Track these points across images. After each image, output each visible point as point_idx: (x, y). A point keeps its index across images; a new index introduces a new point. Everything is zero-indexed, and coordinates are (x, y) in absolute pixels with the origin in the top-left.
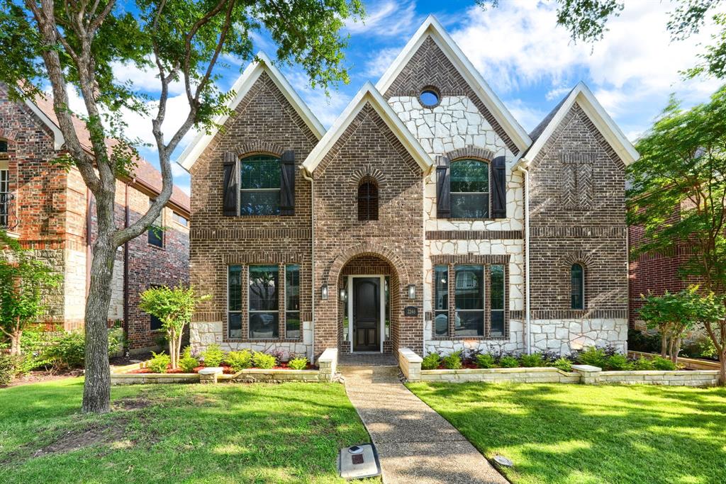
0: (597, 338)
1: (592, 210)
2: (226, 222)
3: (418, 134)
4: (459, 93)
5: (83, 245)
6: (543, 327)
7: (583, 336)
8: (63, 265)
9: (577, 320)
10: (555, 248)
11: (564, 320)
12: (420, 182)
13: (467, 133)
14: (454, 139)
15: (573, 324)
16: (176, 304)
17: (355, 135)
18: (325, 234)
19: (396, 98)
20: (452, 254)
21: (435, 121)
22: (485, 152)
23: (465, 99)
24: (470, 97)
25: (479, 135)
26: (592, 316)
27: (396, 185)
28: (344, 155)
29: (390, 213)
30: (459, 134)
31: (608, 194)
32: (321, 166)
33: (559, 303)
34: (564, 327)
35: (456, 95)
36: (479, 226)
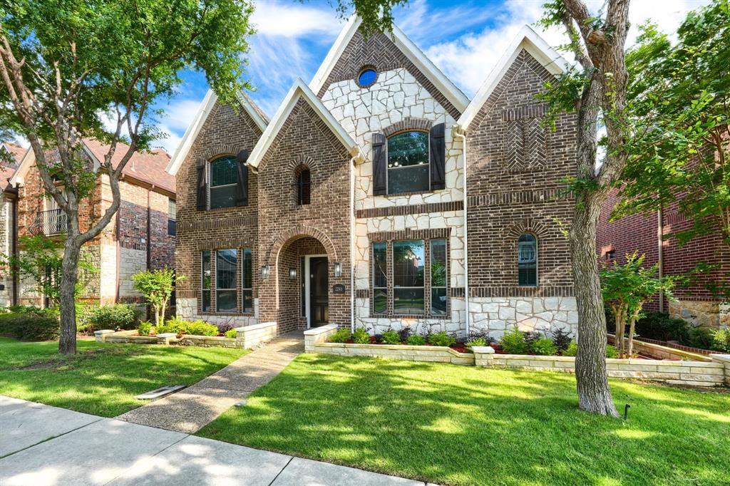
0: (553, 319)
1: (545, 170)
2: (199, 216)
3: (355, 116)
4: (396, 66)
5: (114, 240)
6: (484, 305)
7: (534, 317)
8: (99, 256)
9: (526, 299)
10: (497, 218)
11: (509, 298)
12: (347, 164)
13: (404, 105)
14: (391, 113)
15: (522, 303)
16: (157, 284)
17: (291, 128)
18: (267, 220)
19: (336, 84)
20: (389, 230)
21: (372, 99)
22: (423, 122)
23: (403, 72)
24: (407, 68)
25: (416, 105)
26: (545, 294)
27: (325, 169)
28: (282, 148)
29: (319, 196)
30: (396, 108)
31: (567, 149)
32: (264, 161)
33: (503, 279)
34: (509, 306)
35: (392, 69)
36: (416, 199)
